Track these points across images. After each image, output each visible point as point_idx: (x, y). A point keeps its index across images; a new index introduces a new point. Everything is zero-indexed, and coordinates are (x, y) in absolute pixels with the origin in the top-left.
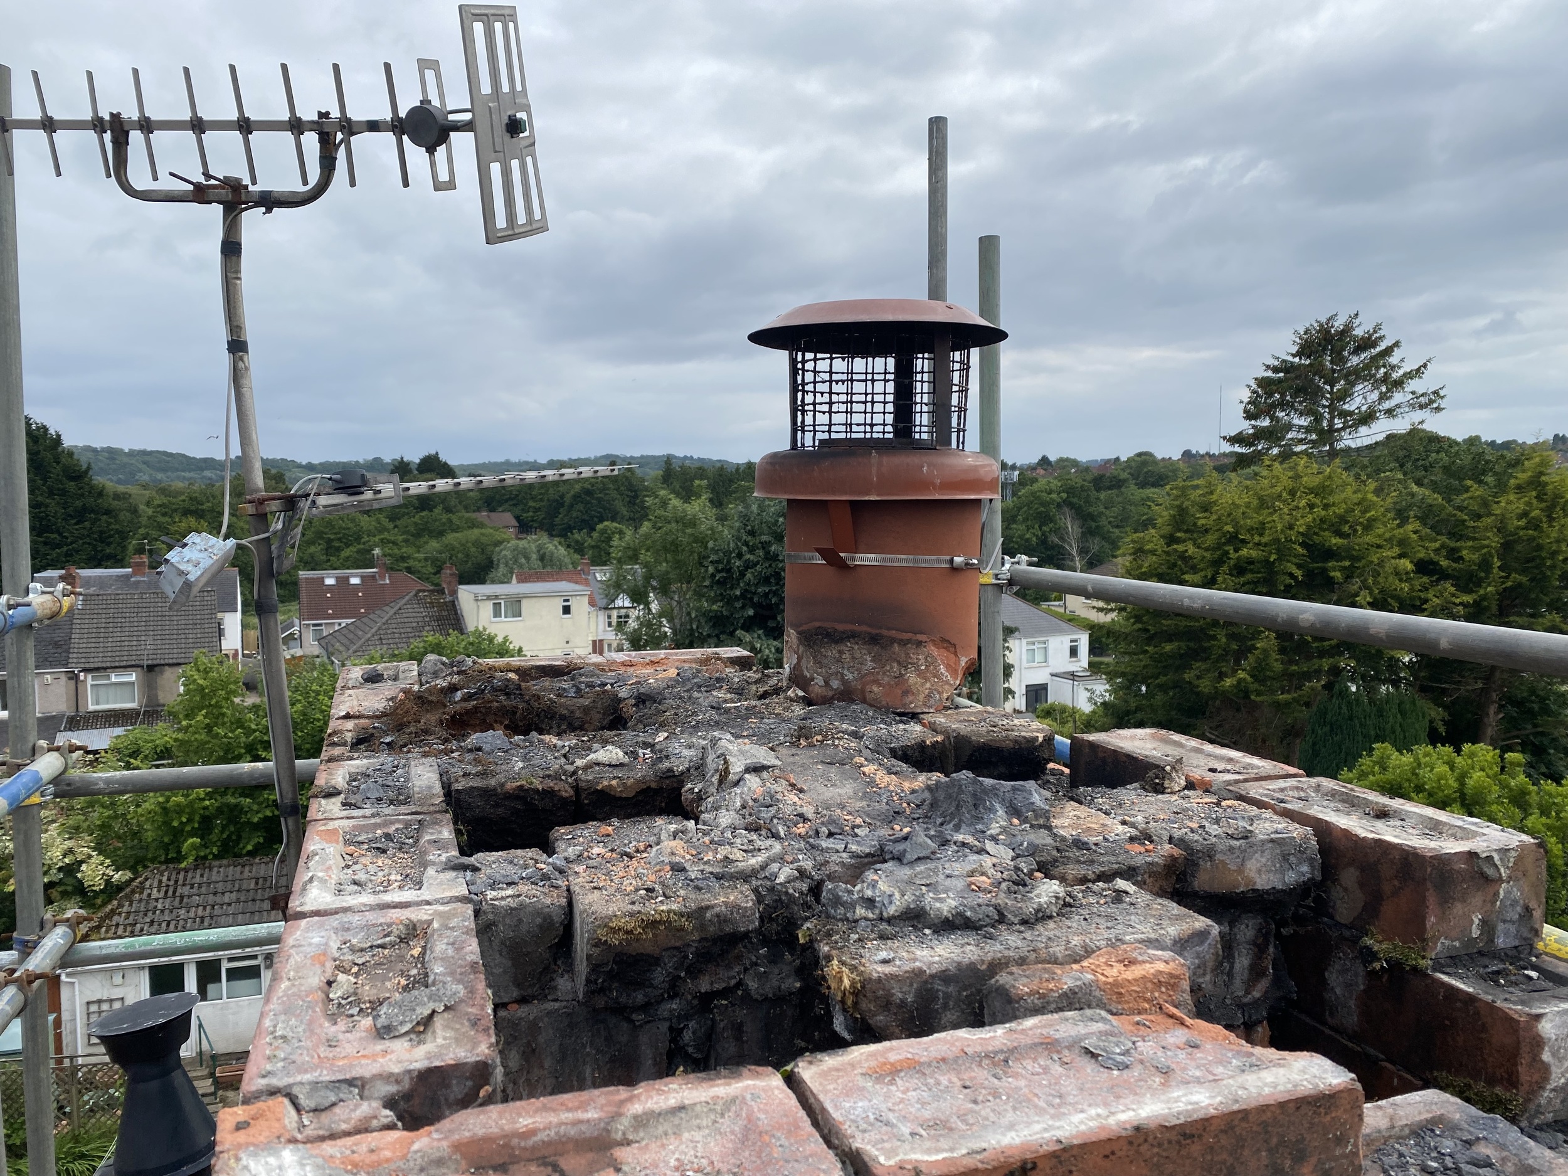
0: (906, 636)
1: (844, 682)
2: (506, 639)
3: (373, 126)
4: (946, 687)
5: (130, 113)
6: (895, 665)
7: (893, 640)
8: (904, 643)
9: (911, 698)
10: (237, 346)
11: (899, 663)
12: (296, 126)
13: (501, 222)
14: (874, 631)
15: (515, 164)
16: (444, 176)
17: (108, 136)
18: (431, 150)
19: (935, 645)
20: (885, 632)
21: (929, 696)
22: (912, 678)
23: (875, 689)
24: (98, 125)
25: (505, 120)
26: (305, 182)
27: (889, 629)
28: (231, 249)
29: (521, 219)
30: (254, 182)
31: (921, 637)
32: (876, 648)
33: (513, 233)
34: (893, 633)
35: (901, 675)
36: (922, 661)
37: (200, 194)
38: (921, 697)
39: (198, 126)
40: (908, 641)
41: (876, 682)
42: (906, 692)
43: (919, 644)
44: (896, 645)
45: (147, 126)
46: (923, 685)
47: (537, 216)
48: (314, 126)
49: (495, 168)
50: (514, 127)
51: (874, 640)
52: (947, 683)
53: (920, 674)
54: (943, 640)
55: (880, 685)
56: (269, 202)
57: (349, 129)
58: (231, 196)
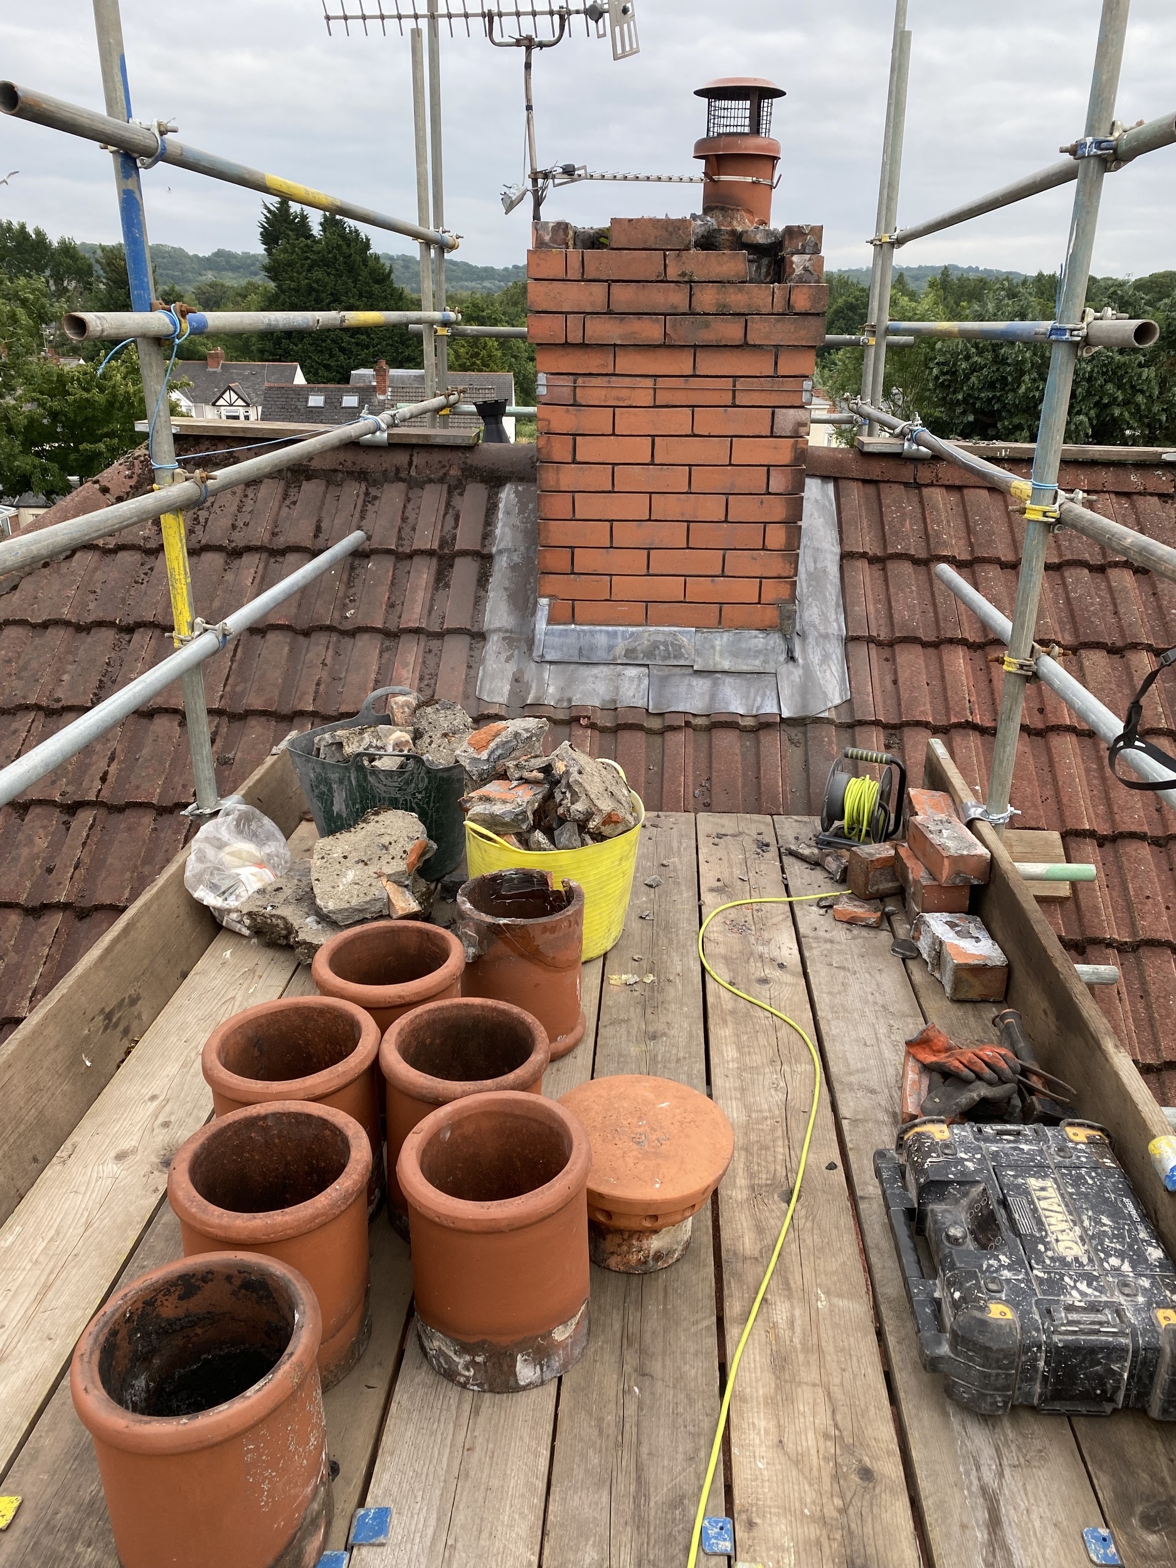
0: (735, 207)
3: (578, 12)
5: (495, 8)
7: (730, 209)
10: (529, 108)
12: (551, 13)
13: (619, 51)
14: (724, 206)
15: (625, 26)
16: (601, 32)
17: (487, 20)
18: (597, 22)
24: (483, 15)
25: (622, 8)
26: (554, 37)
28: (528, 66)
29: (628, 48)
30: (536, 37)
33: (624, 55)
34: (730, 207)
37: (518, 43)
39: (518, 14)
44: (731, 211)
45: (500, 15)
47: (635, 46)
48: (558, 12)
49: (617, 29)
50: (625, 11)
56: (541, 45)
57: (569, 13)
58: (528, 44)
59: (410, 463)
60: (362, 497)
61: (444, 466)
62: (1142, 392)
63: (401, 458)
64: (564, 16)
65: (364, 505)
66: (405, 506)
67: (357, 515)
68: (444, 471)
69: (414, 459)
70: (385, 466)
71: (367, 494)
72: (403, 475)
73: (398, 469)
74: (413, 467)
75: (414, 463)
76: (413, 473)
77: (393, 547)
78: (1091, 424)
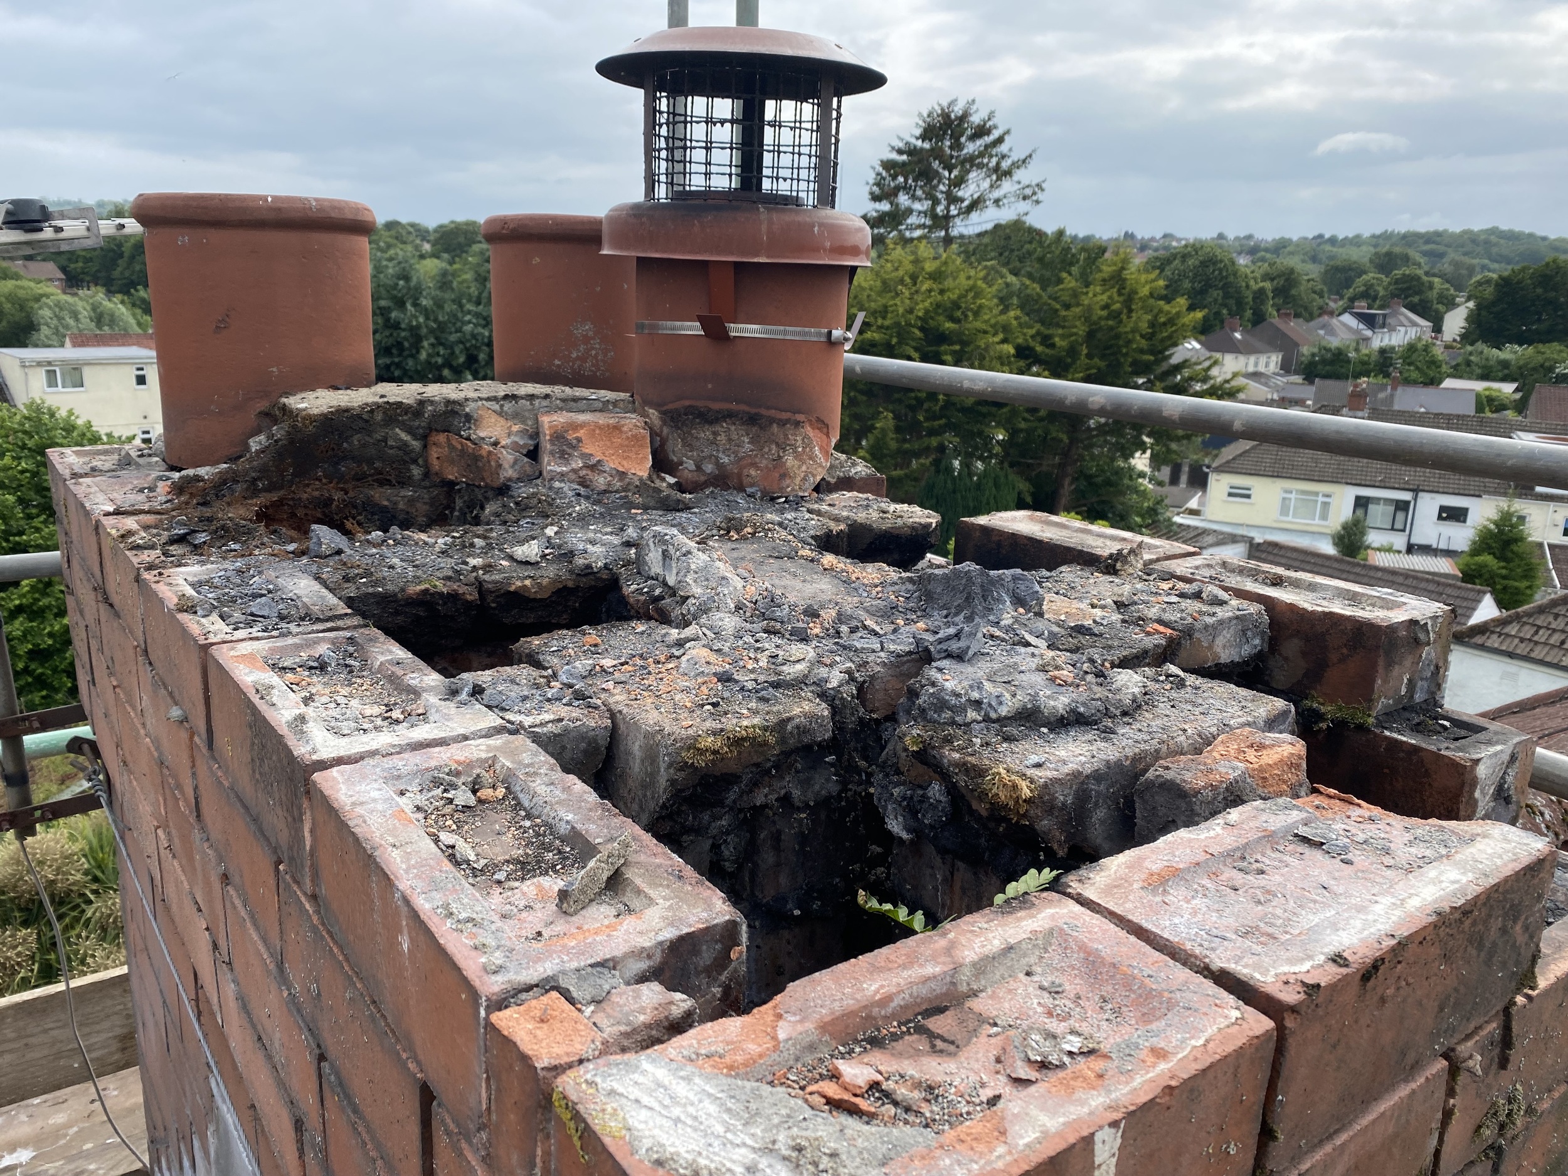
0: (785, 416)
1: (718, 465)
2: (71, 413)
4: (820, 470)
6: (774, 447)
7: (772, 421)
8: (782, 423)
9: (788, 481)
11: (777, 445)
14: (753, 411)
19: (811, 425)
20: (764, 412)
21: (804, 479)
22: (790, 461)
23: (753, 472)
27: (768, 408)
31: (800, 417)
32: (754, 429)
34: (772, 413)
35: (780, 457)
36: (799, 443)
38: (798, 481)
40: (787, 421)
41: (754, 465)
42: (784, 476)
43: (797, 424)
44: (775, 425)
46: (800, 467)
51: (752, 420)
52: (821, 465)
53: (797, 457)
54: (819, 420)
55: (758, 468)
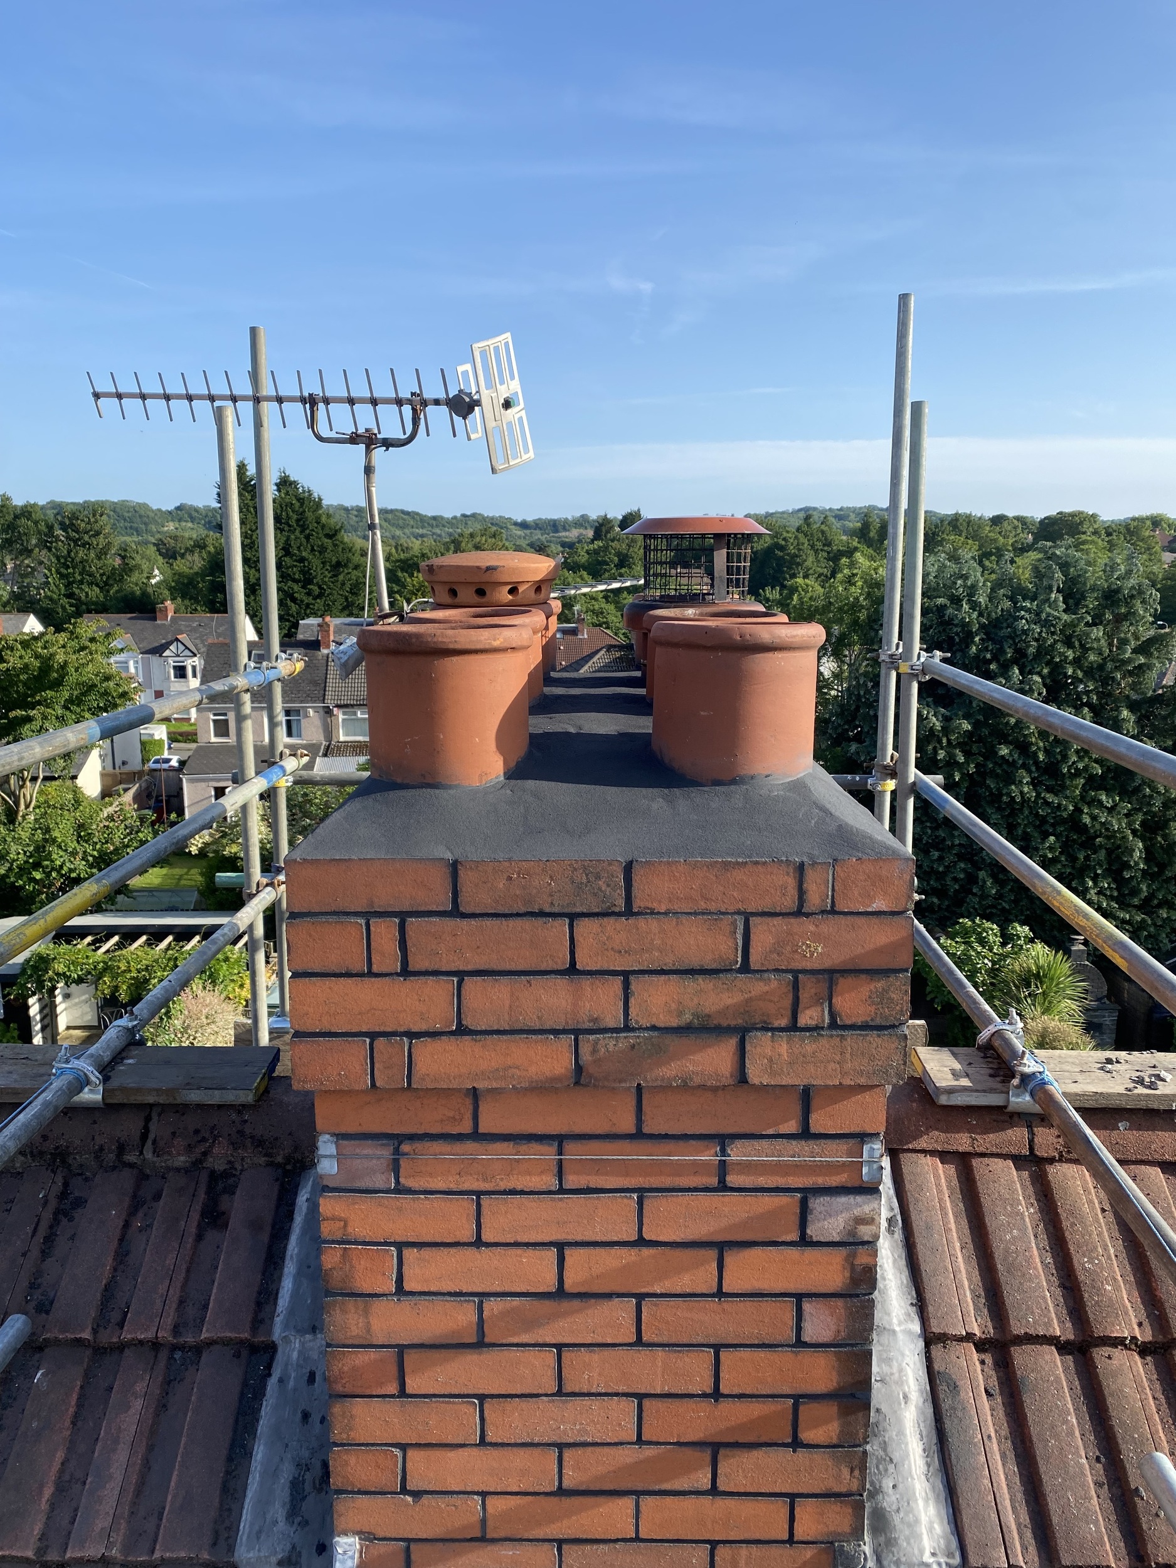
3: (437, 402)
5: (318, 391)
12: (399, 402)
17: (308, 406)
18: (465, 418)
24: (303, 400)
25: (502, 401)
26: (405, 434)
30: (379, 433)
37: (354, 439)
39: (351, 400)
45: (327, 401)
48: (409, 402)
50: (507, 404)
56: (388, 444)
57: (425, 403)
58: (369, 441)
59: (144, 1137)
60: (53, 1204)
61: (204, 1140)
62: (1091, 649)
63: (130, 1127)
64: (419, 404)
65: (55, 1222)
66: (127, 1225)
67: (35, 1253)
68: (202, 1148)
69: (153, 1126)
70: (99, 1140)
71: (63, 1195)
72: (131, 1158)
73: (121, 1149)
74: (149, 1142)
75: (151, 1136)
76: (149, 1155)
77: (86, 1335)
78: (1045, 685)
